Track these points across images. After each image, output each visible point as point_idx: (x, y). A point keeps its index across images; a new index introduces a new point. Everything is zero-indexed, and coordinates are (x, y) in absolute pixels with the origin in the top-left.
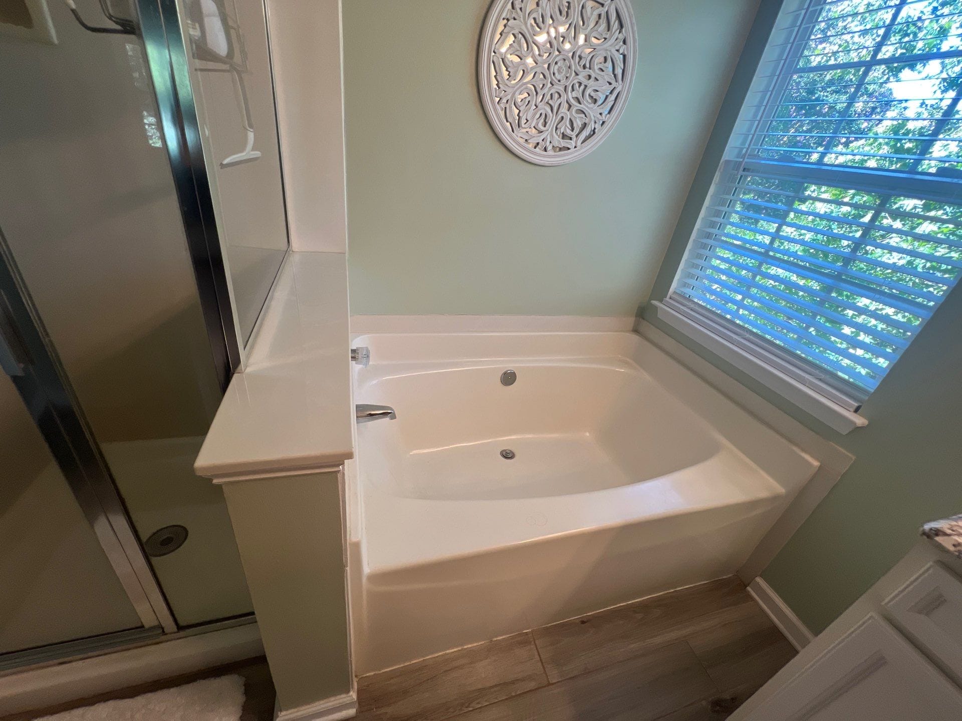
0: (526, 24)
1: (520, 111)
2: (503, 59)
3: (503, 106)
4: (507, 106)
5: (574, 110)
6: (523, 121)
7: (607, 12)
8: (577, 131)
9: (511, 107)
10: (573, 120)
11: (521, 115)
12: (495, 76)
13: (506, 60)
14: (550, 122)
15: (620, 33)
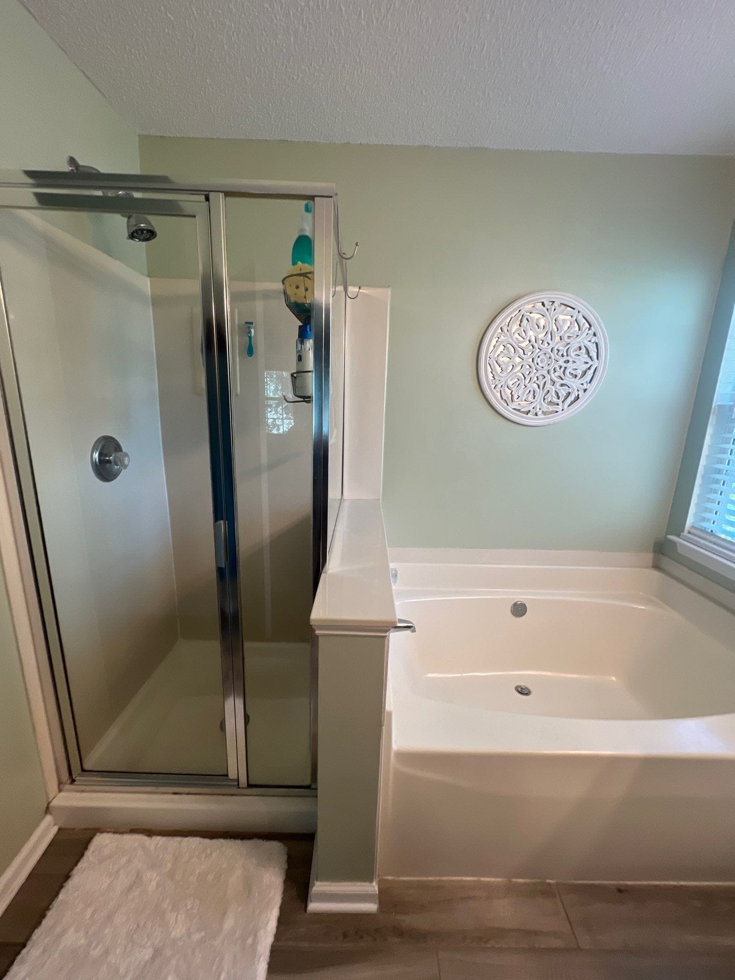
0: (512, 338)
1: (512, 391)
2: (496, 361)
3: (498, 389)
4: (502, 389)
5: (558, 385)
6: (515, 397)
7: (576, 320)
8: (562, 399)
9: (504, 390)
10: (558, 391)
11: (513, 393)
12: (491, 372)
13: (499, 361)
14: (537, 395)
15: (589, 330)
